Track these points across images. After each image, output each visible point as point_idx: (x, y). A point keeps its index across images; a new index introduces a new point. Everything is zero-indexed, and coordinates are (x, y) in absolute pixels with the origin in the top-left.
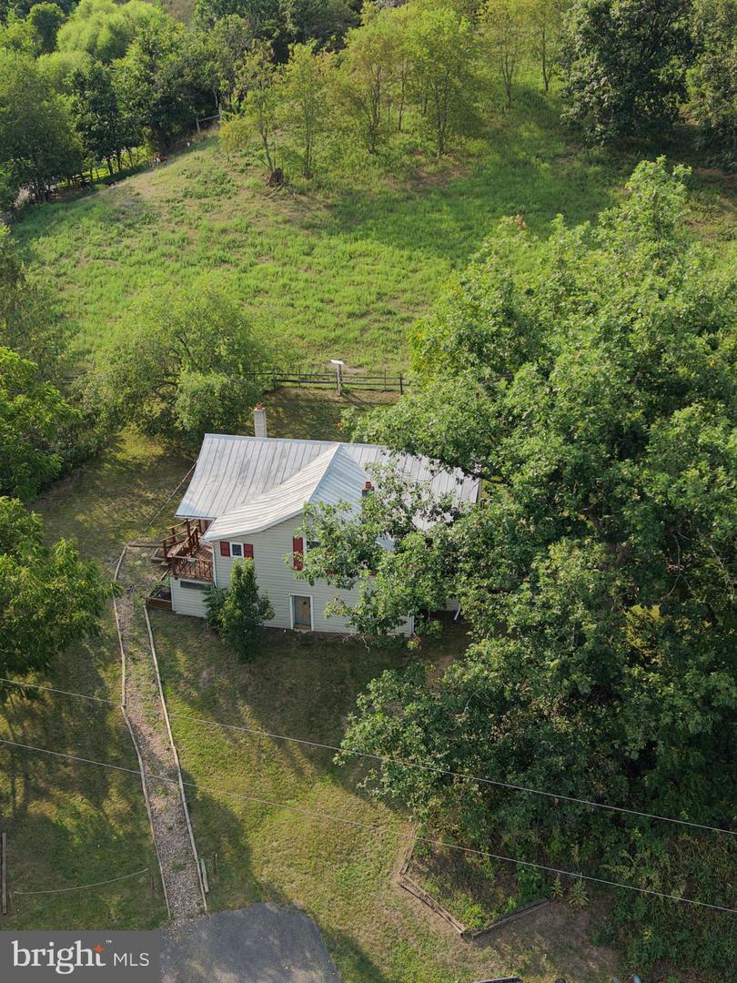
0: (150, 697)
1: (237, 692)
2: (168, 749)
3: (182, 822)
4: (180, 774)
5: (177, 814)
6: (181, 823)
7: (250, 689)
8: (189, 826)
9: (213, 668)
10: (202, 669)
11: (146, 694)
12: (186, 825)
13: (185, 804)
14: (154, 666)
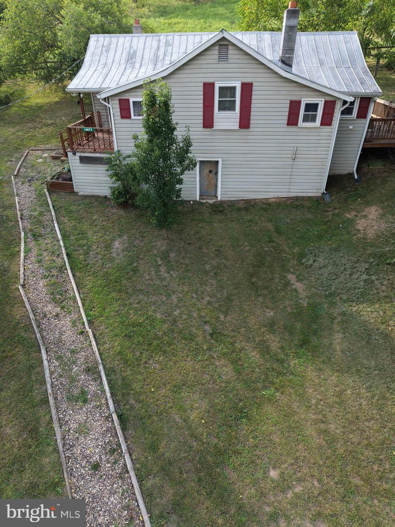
0: (54, 272)
1: (158, 259)
2: (82, 333)
3: (114, 450)
4: (101, 367)
5: (104, 434)
6: (112, 451)
7: (172, 255)
8: (127, 457)
9: (125, 237)
10: (113, 240)
11: (49, 269)
12: (121, 455)
13: (115, 417)
14: (58, 241)
